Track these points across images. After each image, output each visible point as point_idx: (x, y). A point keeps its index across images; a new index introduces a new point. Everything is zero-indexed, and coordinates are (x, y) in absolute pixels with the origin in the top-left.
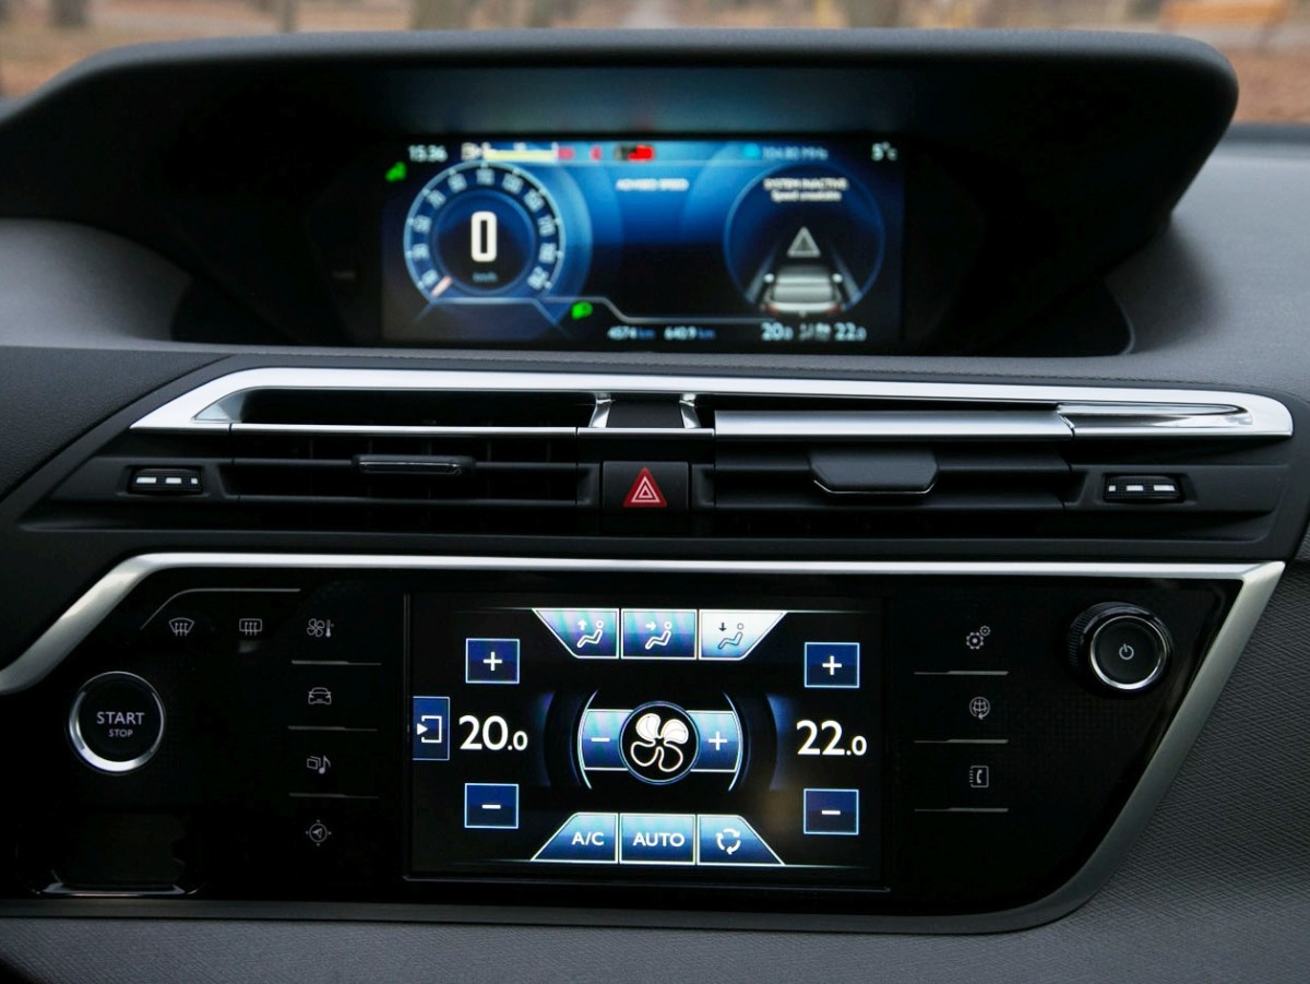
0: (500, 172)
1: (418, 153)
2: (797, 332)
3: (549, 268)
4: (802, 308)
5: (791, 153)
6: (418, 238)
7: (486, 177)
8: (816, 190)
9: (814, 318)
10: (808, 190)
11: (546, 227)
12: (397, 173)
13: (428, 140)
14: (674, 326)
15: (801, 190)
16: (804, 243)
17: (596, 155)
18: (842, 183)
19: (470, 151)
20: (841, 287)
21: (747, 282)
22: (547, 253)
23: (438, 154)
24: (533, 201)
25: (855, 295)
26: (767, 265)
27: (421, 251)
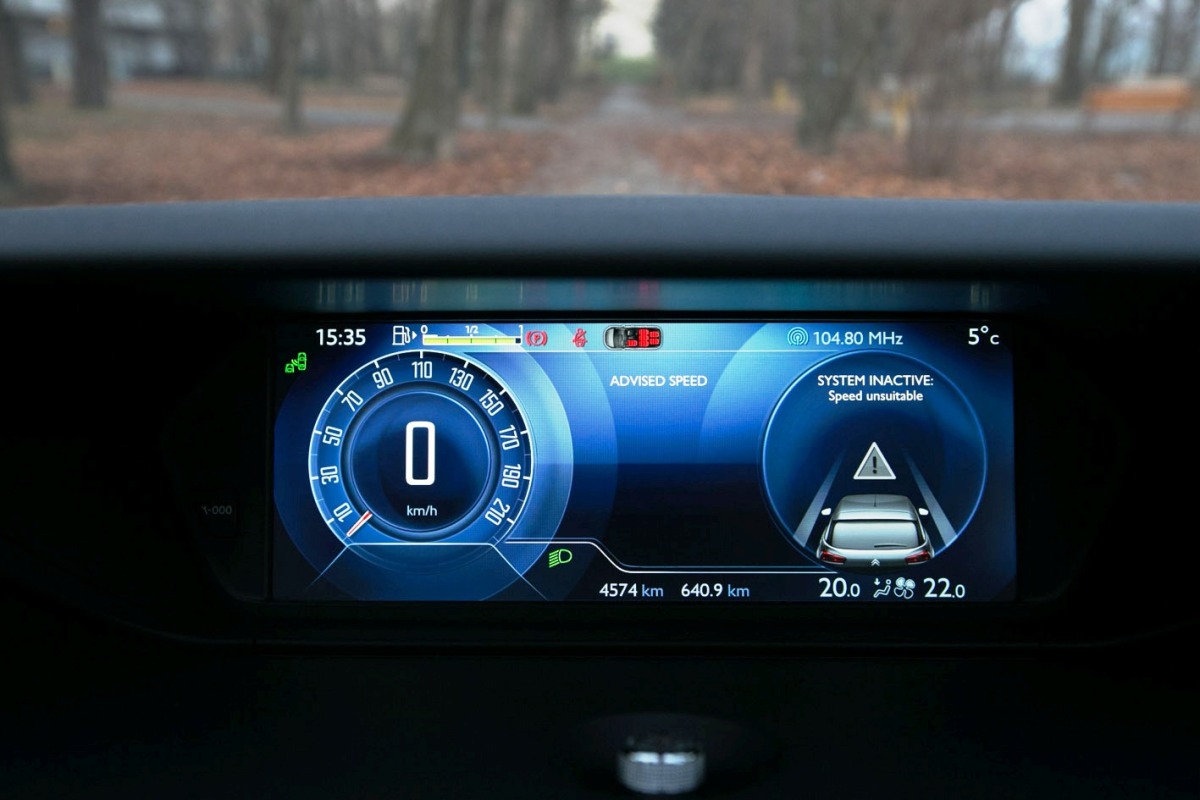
0: (445, 362)
1: (328, 337)
2: (868, 589)
3: (514, 497)
4: (876, 556)
5: (852, 338)
6: (326, 455)
7: (424, 370)
8: (888, 389)
9: (891, 569)
10: (878, 389)
11: (510, 441)
12: (299, 363)
13: (342, 320)
14: (692, 581)
15: (868, 389)
16: (874, 464)
17: (580, 340)
18: (925, 380)
19: (403, 334)
20: (928, 522)
21: (796, 519)
22: (510, 476)
23: (356, 337)
24: (491, 405)
25: (949, 536)
26: (822, 495)
27: (332, 474)
